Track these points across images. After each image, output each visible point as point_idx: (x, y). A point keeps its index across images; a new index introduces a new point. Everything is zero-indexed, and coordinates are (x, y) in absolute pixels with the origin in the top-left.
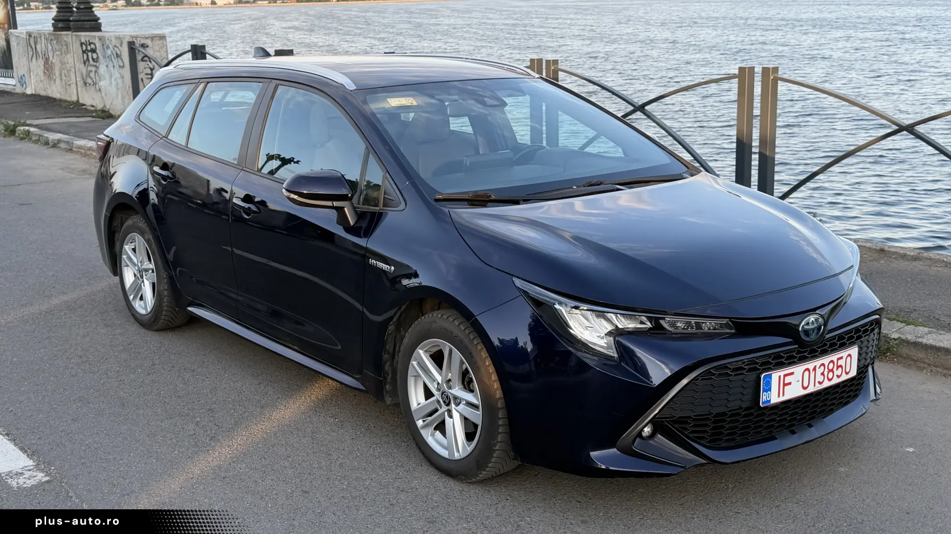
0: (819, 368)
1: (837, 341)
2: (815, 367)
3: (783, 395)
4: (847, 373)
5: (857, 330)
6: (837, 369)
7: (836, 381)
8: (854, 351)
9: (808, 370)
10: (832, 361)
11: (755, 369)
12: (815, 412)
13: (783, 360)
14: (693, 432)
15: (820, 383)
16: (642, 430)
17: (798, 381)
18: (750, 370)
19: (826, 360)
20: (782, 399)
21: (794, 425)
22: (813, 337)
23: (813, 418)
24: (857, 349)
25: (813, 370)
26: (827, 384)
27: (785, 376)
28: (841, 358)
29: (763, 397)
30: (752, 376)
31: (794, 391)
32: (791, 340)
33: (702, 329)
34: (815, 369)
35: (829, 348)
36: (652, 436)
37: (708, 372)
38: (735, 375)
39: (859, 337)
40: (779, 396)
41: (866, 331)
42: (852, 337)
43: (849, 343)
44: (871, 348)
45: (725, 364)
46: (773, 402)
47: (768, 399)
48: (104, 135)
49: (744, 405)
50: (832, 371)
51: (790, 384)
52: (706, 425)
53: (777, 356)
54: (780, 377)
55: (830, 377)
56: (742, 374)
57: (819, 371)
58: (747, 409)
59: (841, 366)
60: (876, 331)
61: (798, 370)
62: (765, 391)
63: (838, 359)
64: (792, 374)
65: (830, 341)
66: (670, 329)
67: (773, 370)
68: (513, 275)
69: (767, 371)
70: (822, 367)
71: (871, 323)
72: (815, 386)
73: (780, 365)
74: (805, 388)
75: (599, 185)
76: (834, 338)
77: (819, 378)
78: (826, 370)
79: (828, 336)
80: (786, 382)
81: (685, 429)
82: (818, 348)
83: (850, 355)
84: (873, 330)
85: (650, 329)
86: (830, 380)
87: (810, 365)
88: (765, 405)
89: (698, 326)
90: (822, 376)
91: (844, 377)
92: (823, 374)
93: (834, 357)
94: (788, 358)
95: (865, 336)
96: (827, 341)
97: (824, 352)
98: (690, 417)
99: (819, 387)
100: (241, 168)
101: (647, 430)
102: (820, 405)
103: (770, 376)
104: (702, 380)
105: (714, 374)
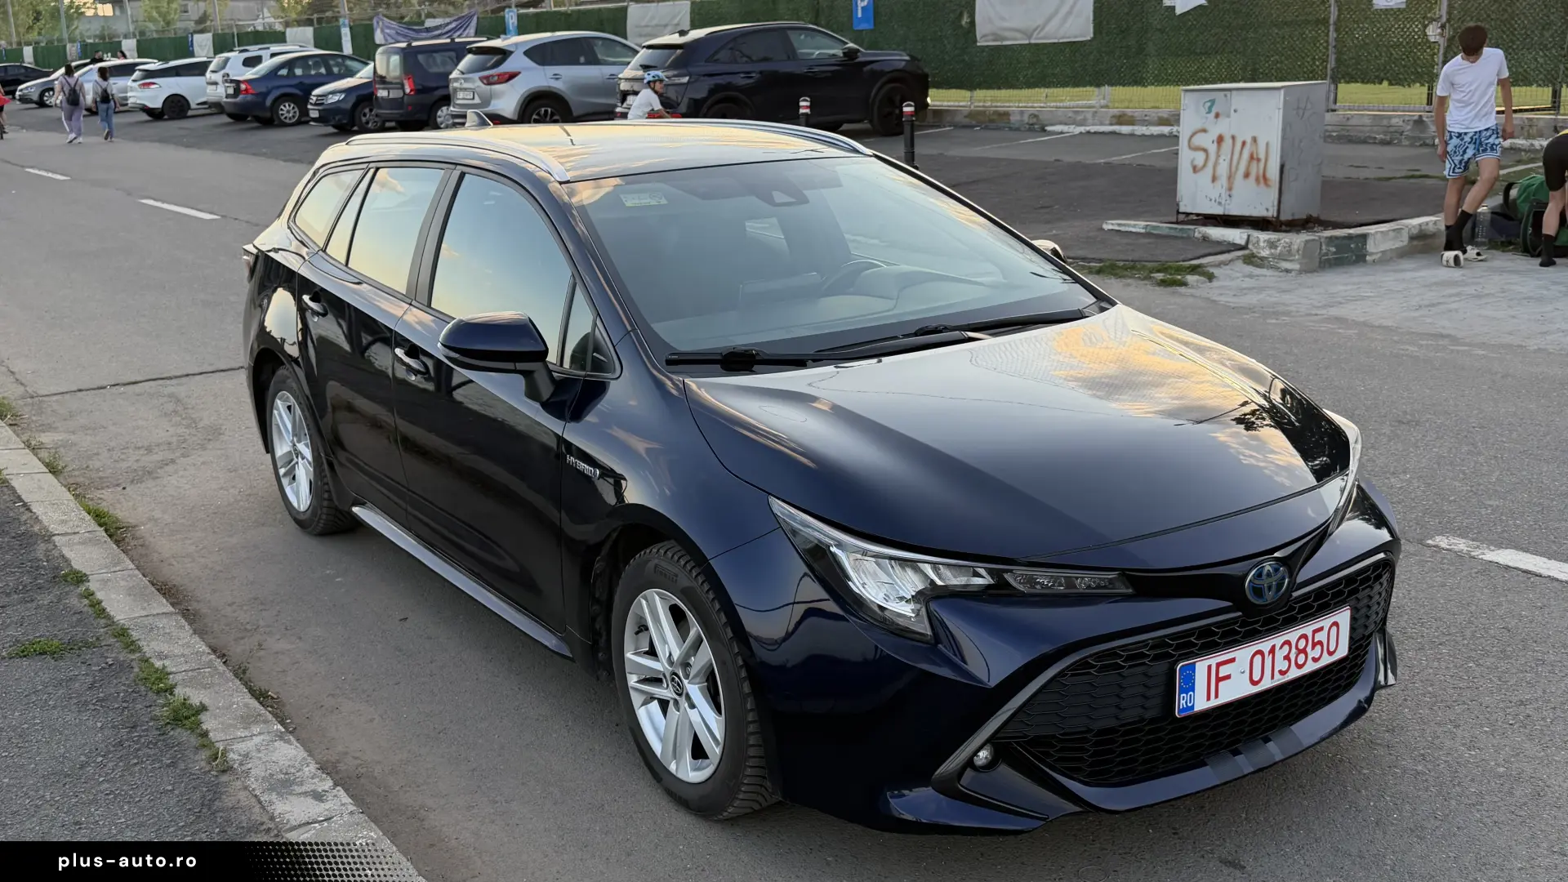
0: (1281, 647)
1: (1314, 601)
2: (1273, 647)
3: (1217, 696)
4: (1331, 653)
5: (1349, 579)
6: (1313, 648)
7: (1311, 667)
8: (1344, 617)
9: (1260, 652)
10: (1304, 636)
11: (1168, 655)
12: (1277, 717)
13: (1216, 638)
14: (1060, 759)
15: (1282, 673)
16: (976, 753)
17: (1243, 673)
18: (1156, 658)
19: (1292, 635)
20: (1214, 703)
21: (1238, 741)
22: (1270, 596)
23: (1273, 727)
24: (1349, 611)
25: (1270, 653)
26: (1294, 673)
27: (1219, 665)
28: (1321, 629)
29: (1181, 701)
30: (1161, 667)
31: (1237, 688)
32: (1231, 604)
33: (1075, 587)
34: (1272, 651)
35: (1298, 613)
36: (991, 765)
37: (1083, 664)
38: (1130, 667)
39: (1356, 591)
40: (1209, 699)
41: (1368, 579)
42: (1341, 593)
43: (1335, 604)
44: (1375, 607)
45: (1113, 648)
46: (1197, 708)
47: (1189, 705)
48: (254, 246)
49: (1149, 715)
50: (1304, 651)
51: (1228, 677)
52: (1082, 749)
53: (1205, 632)
54: (1209, 667)
55: (1300, 662)
56: (1144, 664)
57: (1280, 654)
58: (1152, 721)
59: (1320, 643)
60: (1384, 579)
61: (1243, 654)
62: (1184, 691)
63: (1315, 632)
64: (1233, 660)
65: (1300, 602)
66: (1021, 588)
67: (1197, 655)
68: (770, 494)
69: (1187, 659)
70: (1286, 647)
71: (1376, 565)
72: (1273, 677)
73: (1210, 647)
74: (1254, 683)
75: (941, 332)
76: (1307, 596)
77: (1282, 665)
78: (1294, 650)
79: (1295, 594)
80: (1221, 675)
81: (1047, 754)
82: (1278, 615)
83: (1336, 624)
84: (1379, 576)
85: (988, 587)
86: (1299, 667)
87: (1265, 645)
88: (1184, 714)
89: (1070, 583)
90: (1287, 662)
91: (1327, 660)
92: (1287, 658)
93: (1308, 629)
94: (1224, 635)
95: (1363, 589)
96: (1295, 603)
97: (1290, 622)
98: (1054, 737)
99: (1280, 680)
100: (409, 301)
101: (984, 755)
102: (1285, 706)
103: (1193, 667)
104: (1072, 675)
105: (1093, 666)
